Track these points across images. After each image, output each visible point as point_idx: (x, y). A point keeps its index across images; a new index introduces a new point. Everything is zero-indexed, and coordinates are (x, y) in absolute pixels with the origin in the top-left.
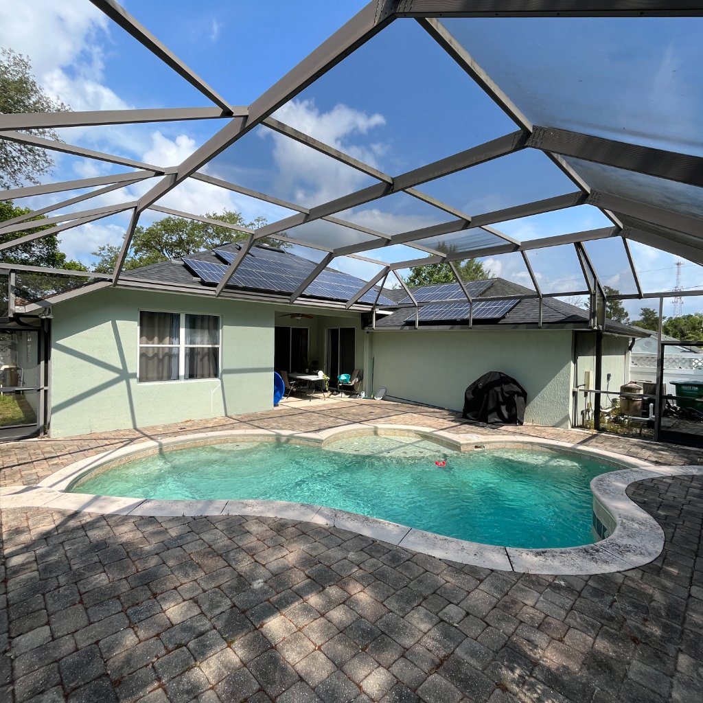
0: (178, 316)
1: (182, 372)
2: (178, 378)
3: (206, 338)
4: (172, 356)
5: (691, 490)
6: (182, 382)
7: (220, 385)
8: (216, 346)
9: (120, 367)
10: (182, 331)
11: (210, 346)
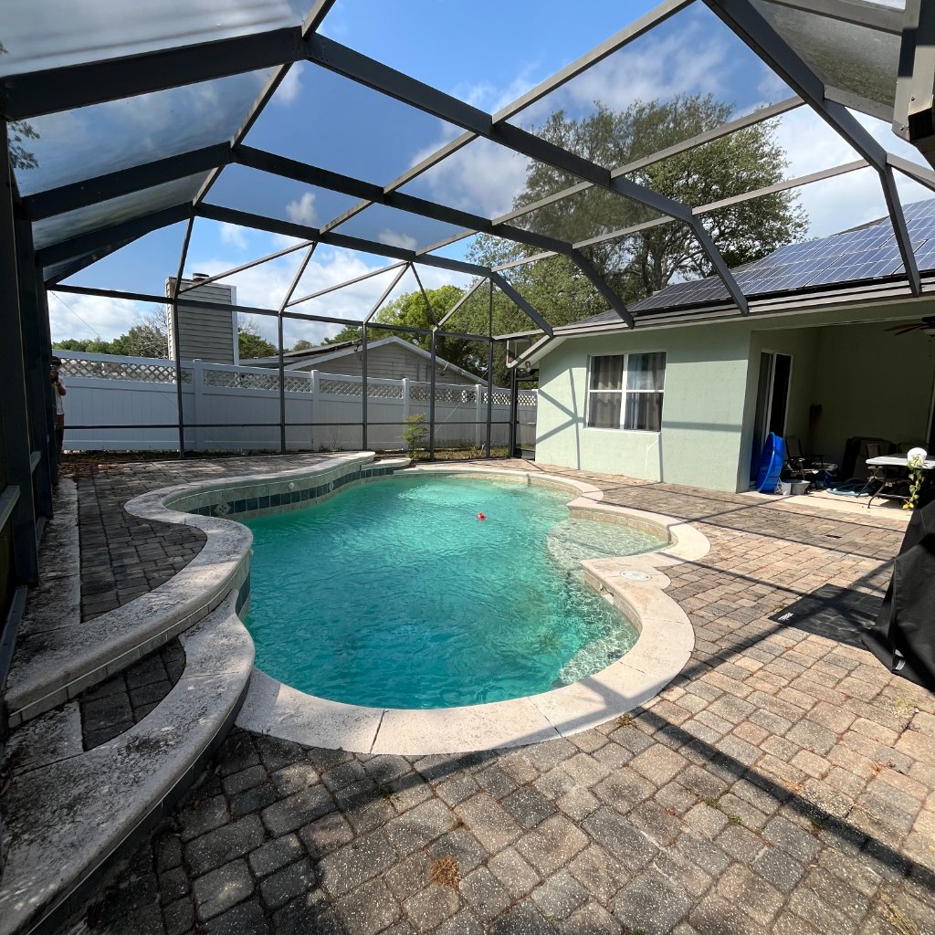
0: (622, 357)
1: (622, 421)
2: (618, 427)
3: (650, 380)
4: (614, 403)
5: (136, 560)
6: (622, 431)
7: (657, 441)
8: (660, 391)
9: (573, 411)
10: (625, 374)
11: (653, 391)
